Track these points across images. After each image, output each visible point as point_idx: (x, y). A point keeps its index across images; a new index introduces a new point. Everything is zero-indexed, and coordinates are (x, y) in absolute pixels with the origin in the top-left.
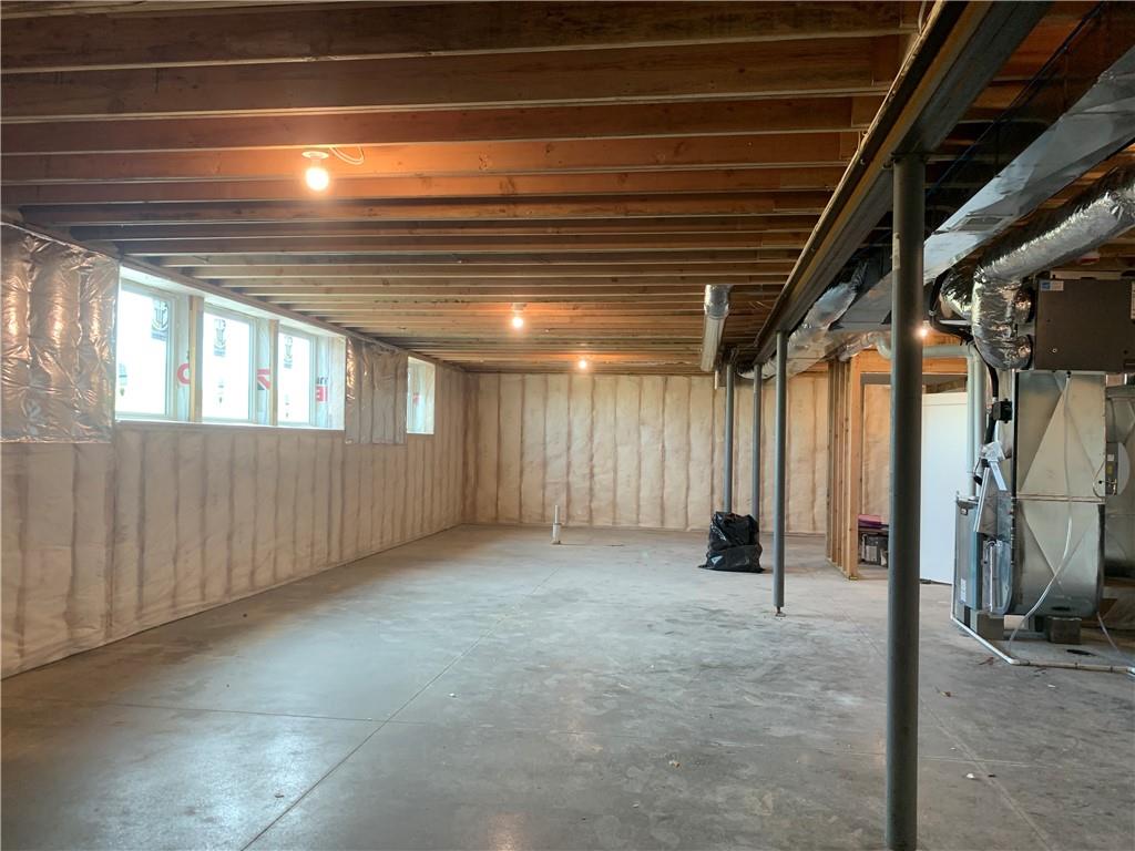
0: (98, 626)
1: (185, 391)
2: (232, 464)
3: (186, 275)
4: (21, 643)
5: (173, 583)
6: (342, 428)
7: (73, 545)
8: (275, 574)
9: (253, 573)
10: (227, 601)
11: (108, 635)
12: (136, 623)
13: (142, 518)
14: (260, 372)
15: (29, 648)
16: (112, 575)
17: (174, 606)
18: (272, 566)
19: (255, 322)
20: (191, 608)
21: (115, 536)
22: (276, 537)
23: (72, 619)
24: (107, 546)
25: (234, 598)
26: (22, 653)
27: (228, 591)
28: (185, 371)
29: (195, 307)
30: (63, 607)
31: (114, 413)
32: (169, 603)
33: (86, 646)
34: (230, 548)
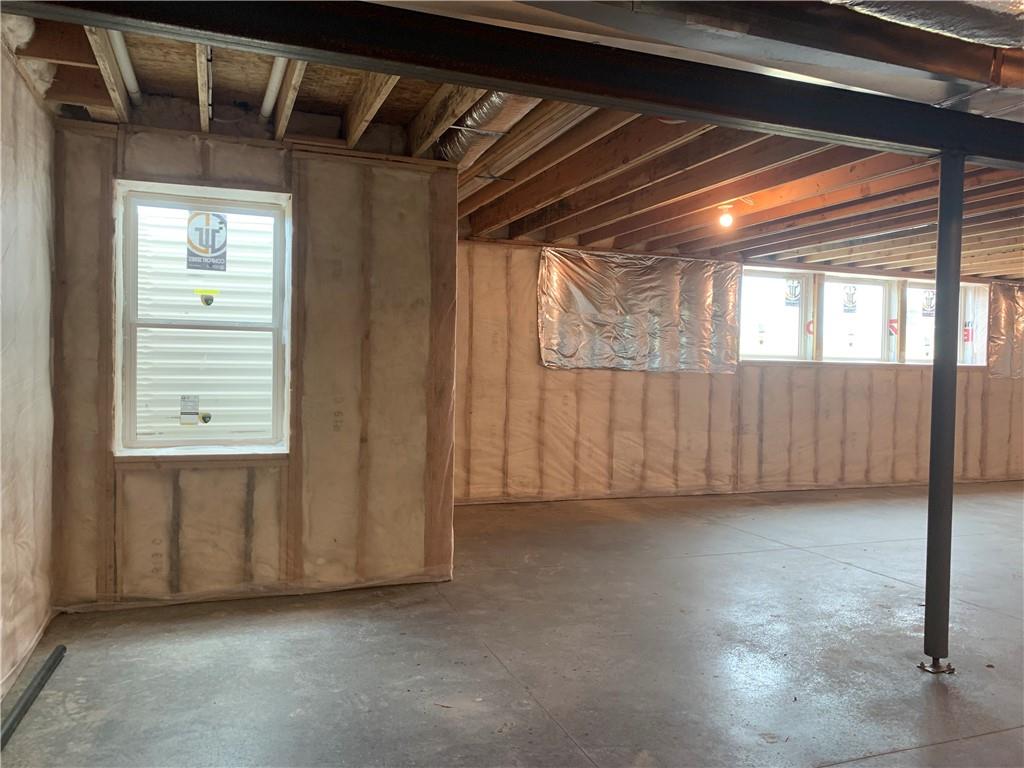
0: (727, 481)
1: (811, 339)
2: (844, 391)
3: (800, 262)
4: (676, 480)
5: (787, 466)
6: (985, 364)
7: (709, 431)
8: (893, 477)
9: (867, 472)
10: (840, 487)
11: (735, 488)
12: (757, 486)
13: (761, 422)
14: (891, 321)
15: (680, 483)
16: (737, 453)
17: (789, 481)
18: (890, 467)
19: (888, 285)
20: (804, 486)
21: (739, 430)
22: (894, 448)
23: (709, 473)
24: (734, 435)
26: (677, 486)
27: (841, 480)
28: (813, 327)
29: (818, 282)
30: (703, 466)
31: (738, 356)
32: (785, 478)
33: (718, 491)
34: (843, 450)
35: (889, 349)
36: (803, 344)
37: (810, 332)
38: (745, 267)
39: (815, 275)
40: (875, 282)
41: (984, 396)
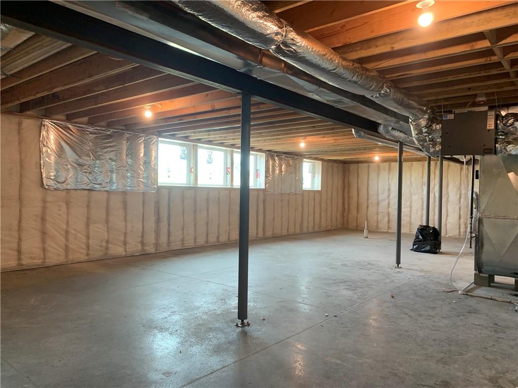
0: (152, 247)
1: (192, 176)
2: (208, 200)
3: (186, 138)
4: (125, 248)
5: (182, 237)
6: (264, 188)
7: (143, 222)
8: (229, 238)
9: (218, 237)
10: (206, 245)
11: (156, 250)
12: (167, 248)
13: (169, 216)
14: (227, 168)
15: (127, 250)
16: (157, 232)
17: (182, 244)
18: (228, 235)
19: (226, 152)
20: (190, 246)
21: (158, 221)
22: (229, 226)
23: (143, 244)
24: (156, 223)
25: (209, 245)
26: (126, 251)
27: (207, 242)
28: (193, 169)
29: (195, 149)
30: (140, 240)
31: (157, 183)
32: (181, 243)
33: (148, 252)
34: (207, 227)
35: (227, 181)
36: (189, 178)
37: (192, 172)
38: (160, 139)
39: (194, 145)
40: (221, 150)
41: (264, 201)
